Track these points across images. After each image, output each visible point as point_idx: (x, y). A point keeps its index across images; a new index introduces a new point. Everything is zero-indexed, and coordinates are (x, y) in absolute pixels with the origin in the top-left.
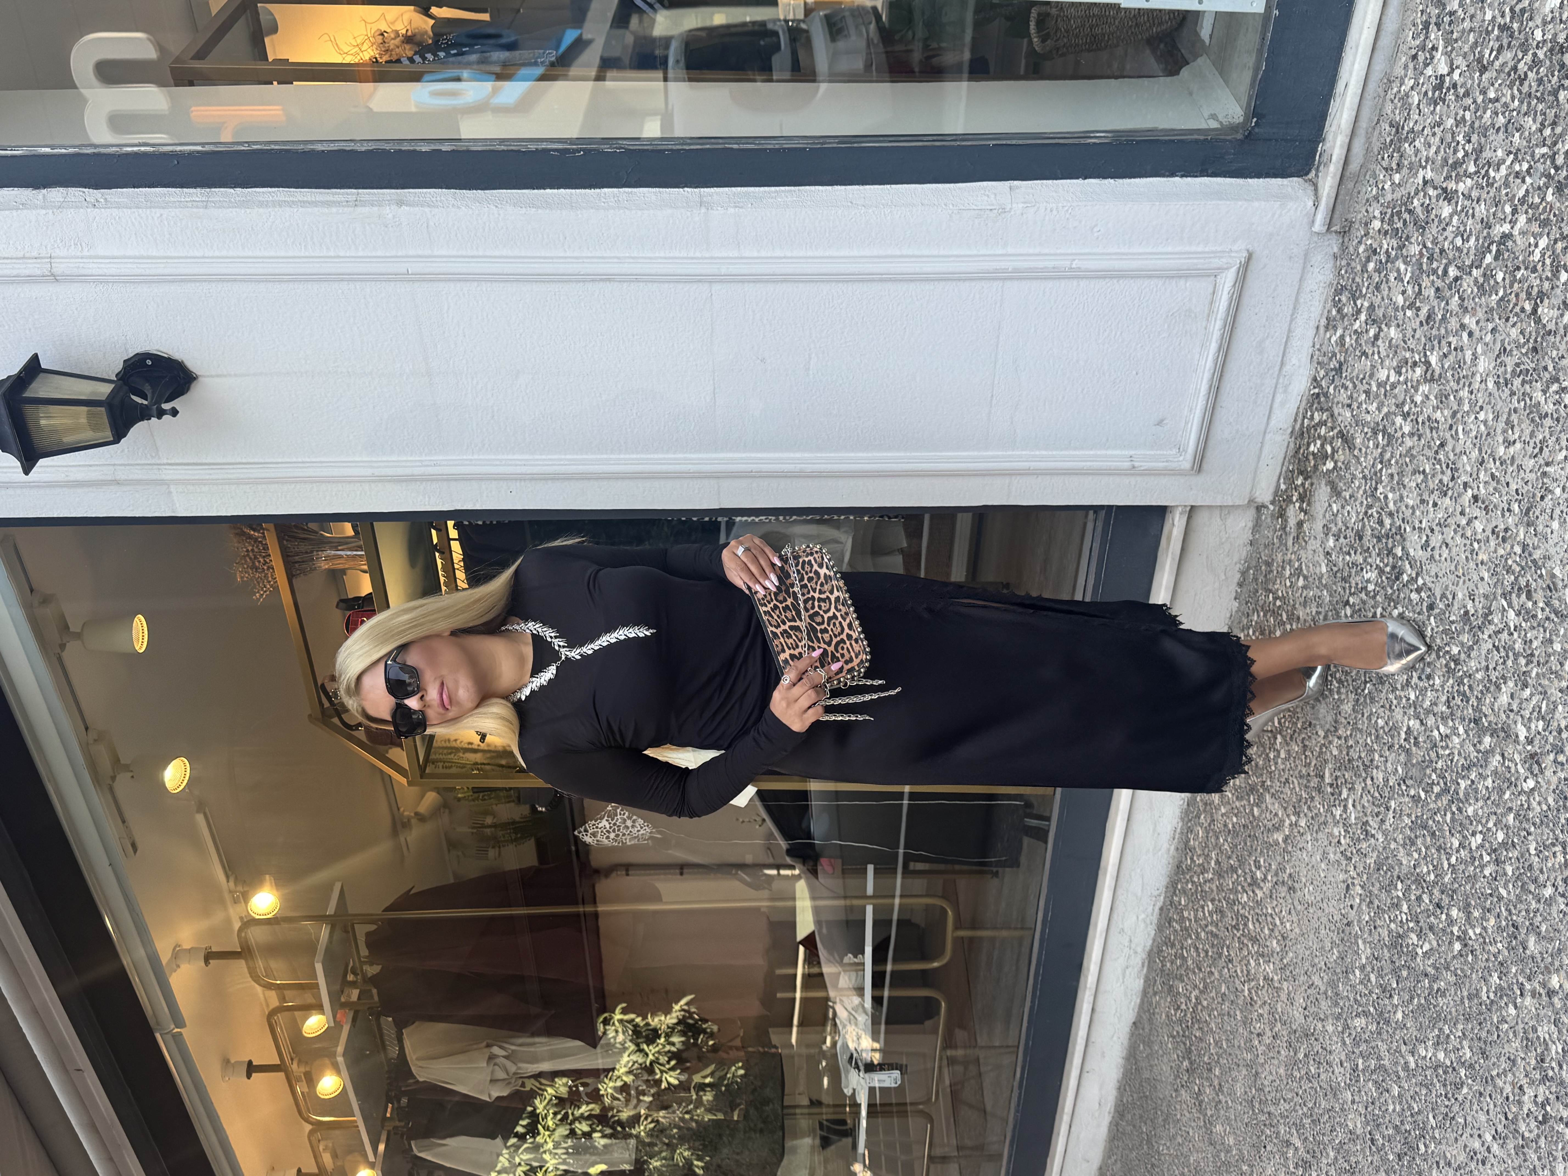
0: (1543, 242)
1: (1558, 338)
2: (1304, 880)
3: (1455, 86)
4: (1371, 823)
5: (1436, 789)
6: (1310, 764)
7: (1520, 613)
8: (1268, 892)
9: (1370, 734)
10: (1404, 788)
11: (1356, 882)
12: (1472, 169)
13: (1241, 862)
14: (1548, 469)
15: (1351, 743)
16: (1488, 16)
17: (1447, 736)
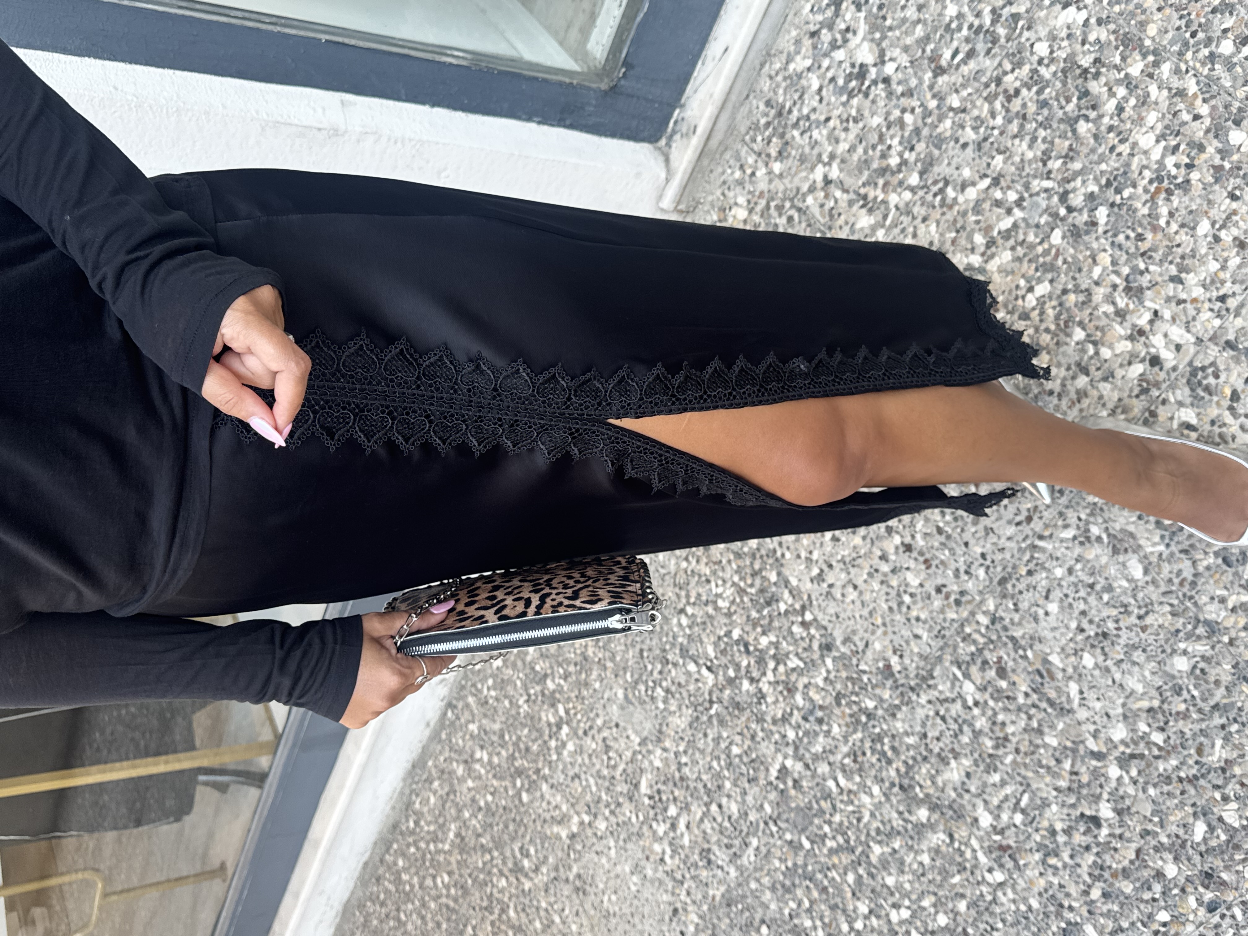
0: (1042, 289)
1: (1064, 403)
2: (601, 886)
3: (886, 80)
4: (718, 853)
5: (830, 843)
6: (615, 767)
7: (985, 689)
8: (541, 885)
9: (718, 758)
10: (774, 829)
11: (690, 908)
12: (914, 180)
13: (499, 845)
14: (1041, 543)
15: (684, 759)
16: (952, 10)
17: (850, 791)
